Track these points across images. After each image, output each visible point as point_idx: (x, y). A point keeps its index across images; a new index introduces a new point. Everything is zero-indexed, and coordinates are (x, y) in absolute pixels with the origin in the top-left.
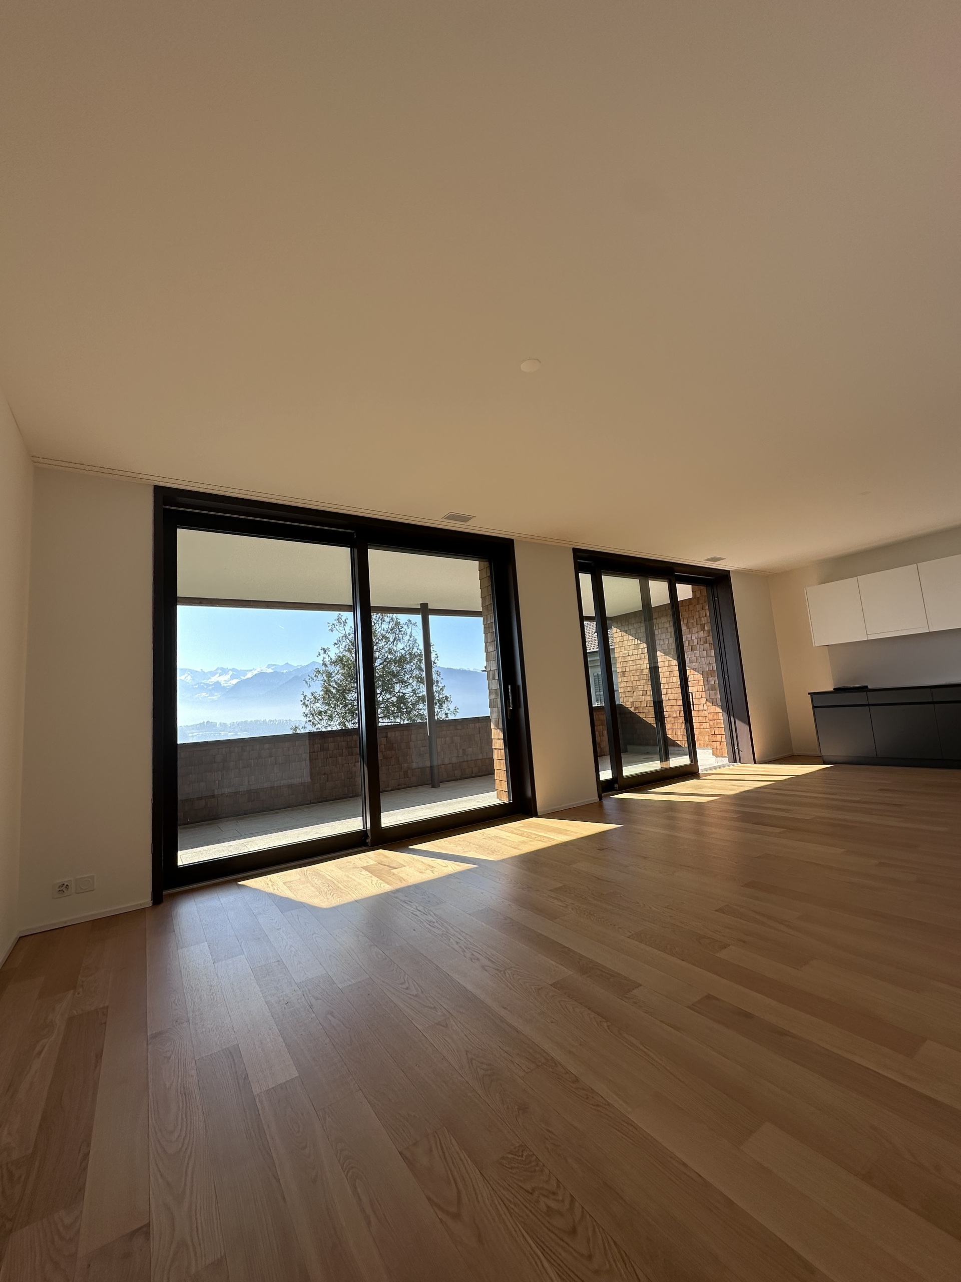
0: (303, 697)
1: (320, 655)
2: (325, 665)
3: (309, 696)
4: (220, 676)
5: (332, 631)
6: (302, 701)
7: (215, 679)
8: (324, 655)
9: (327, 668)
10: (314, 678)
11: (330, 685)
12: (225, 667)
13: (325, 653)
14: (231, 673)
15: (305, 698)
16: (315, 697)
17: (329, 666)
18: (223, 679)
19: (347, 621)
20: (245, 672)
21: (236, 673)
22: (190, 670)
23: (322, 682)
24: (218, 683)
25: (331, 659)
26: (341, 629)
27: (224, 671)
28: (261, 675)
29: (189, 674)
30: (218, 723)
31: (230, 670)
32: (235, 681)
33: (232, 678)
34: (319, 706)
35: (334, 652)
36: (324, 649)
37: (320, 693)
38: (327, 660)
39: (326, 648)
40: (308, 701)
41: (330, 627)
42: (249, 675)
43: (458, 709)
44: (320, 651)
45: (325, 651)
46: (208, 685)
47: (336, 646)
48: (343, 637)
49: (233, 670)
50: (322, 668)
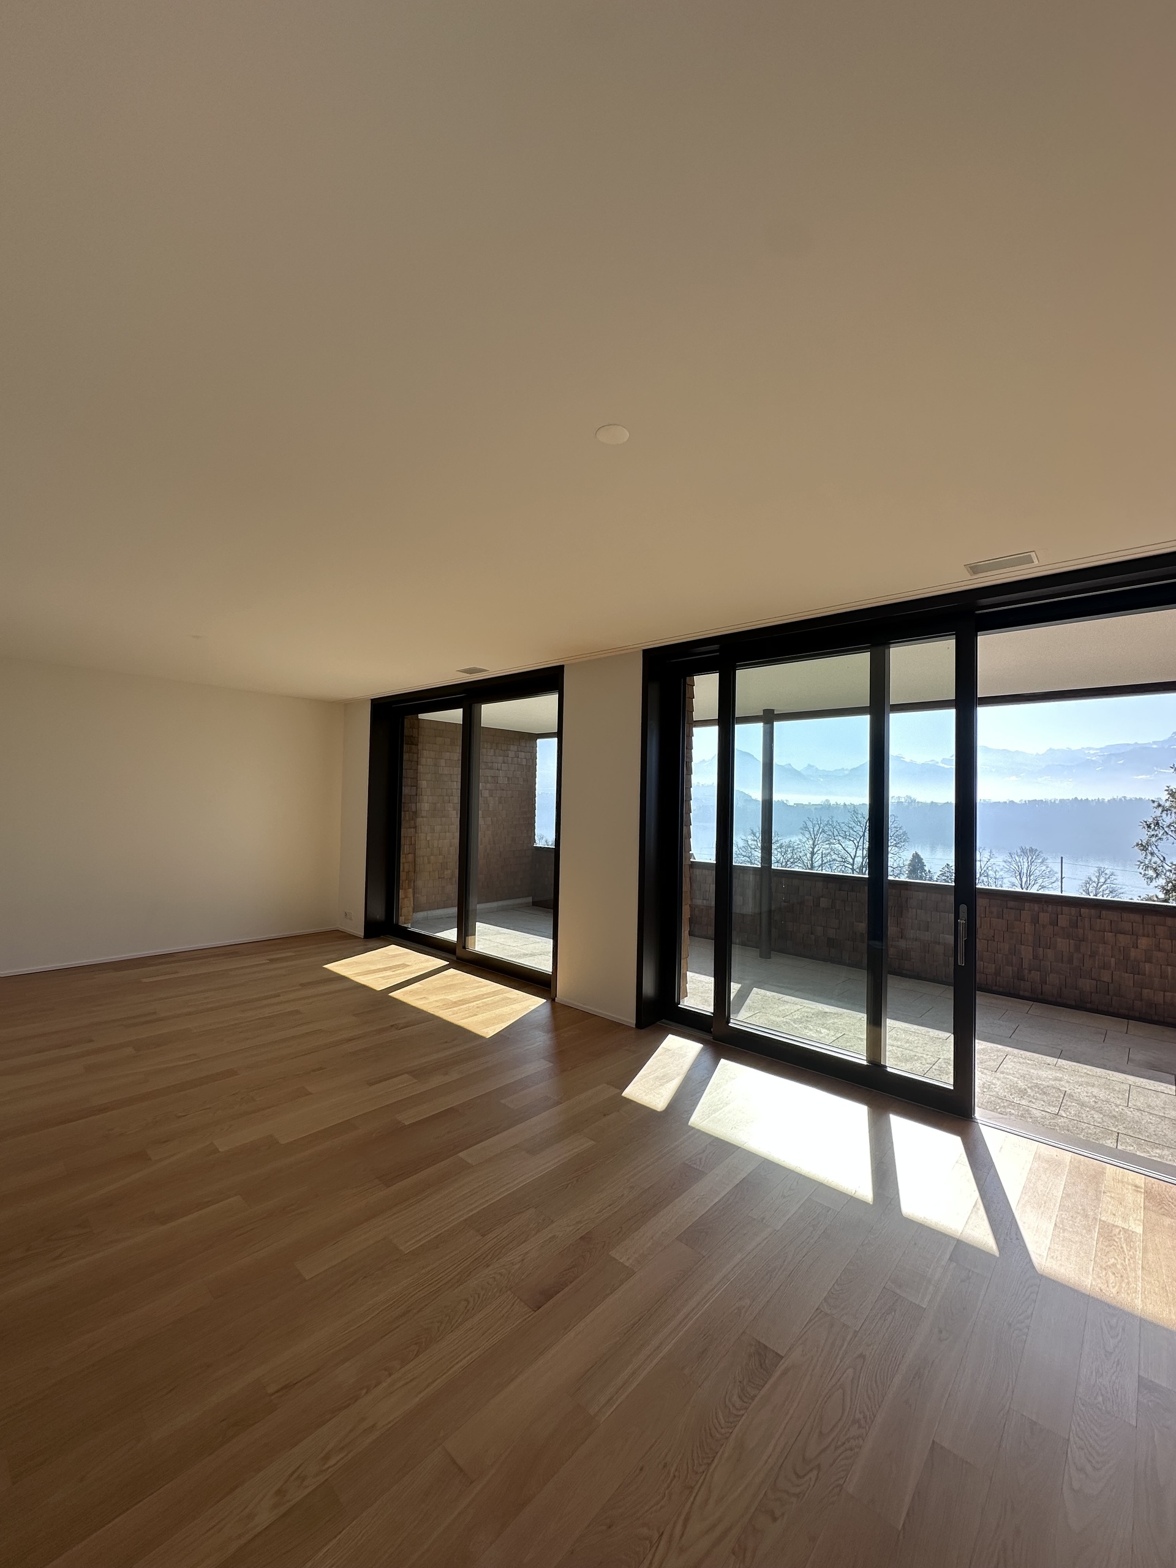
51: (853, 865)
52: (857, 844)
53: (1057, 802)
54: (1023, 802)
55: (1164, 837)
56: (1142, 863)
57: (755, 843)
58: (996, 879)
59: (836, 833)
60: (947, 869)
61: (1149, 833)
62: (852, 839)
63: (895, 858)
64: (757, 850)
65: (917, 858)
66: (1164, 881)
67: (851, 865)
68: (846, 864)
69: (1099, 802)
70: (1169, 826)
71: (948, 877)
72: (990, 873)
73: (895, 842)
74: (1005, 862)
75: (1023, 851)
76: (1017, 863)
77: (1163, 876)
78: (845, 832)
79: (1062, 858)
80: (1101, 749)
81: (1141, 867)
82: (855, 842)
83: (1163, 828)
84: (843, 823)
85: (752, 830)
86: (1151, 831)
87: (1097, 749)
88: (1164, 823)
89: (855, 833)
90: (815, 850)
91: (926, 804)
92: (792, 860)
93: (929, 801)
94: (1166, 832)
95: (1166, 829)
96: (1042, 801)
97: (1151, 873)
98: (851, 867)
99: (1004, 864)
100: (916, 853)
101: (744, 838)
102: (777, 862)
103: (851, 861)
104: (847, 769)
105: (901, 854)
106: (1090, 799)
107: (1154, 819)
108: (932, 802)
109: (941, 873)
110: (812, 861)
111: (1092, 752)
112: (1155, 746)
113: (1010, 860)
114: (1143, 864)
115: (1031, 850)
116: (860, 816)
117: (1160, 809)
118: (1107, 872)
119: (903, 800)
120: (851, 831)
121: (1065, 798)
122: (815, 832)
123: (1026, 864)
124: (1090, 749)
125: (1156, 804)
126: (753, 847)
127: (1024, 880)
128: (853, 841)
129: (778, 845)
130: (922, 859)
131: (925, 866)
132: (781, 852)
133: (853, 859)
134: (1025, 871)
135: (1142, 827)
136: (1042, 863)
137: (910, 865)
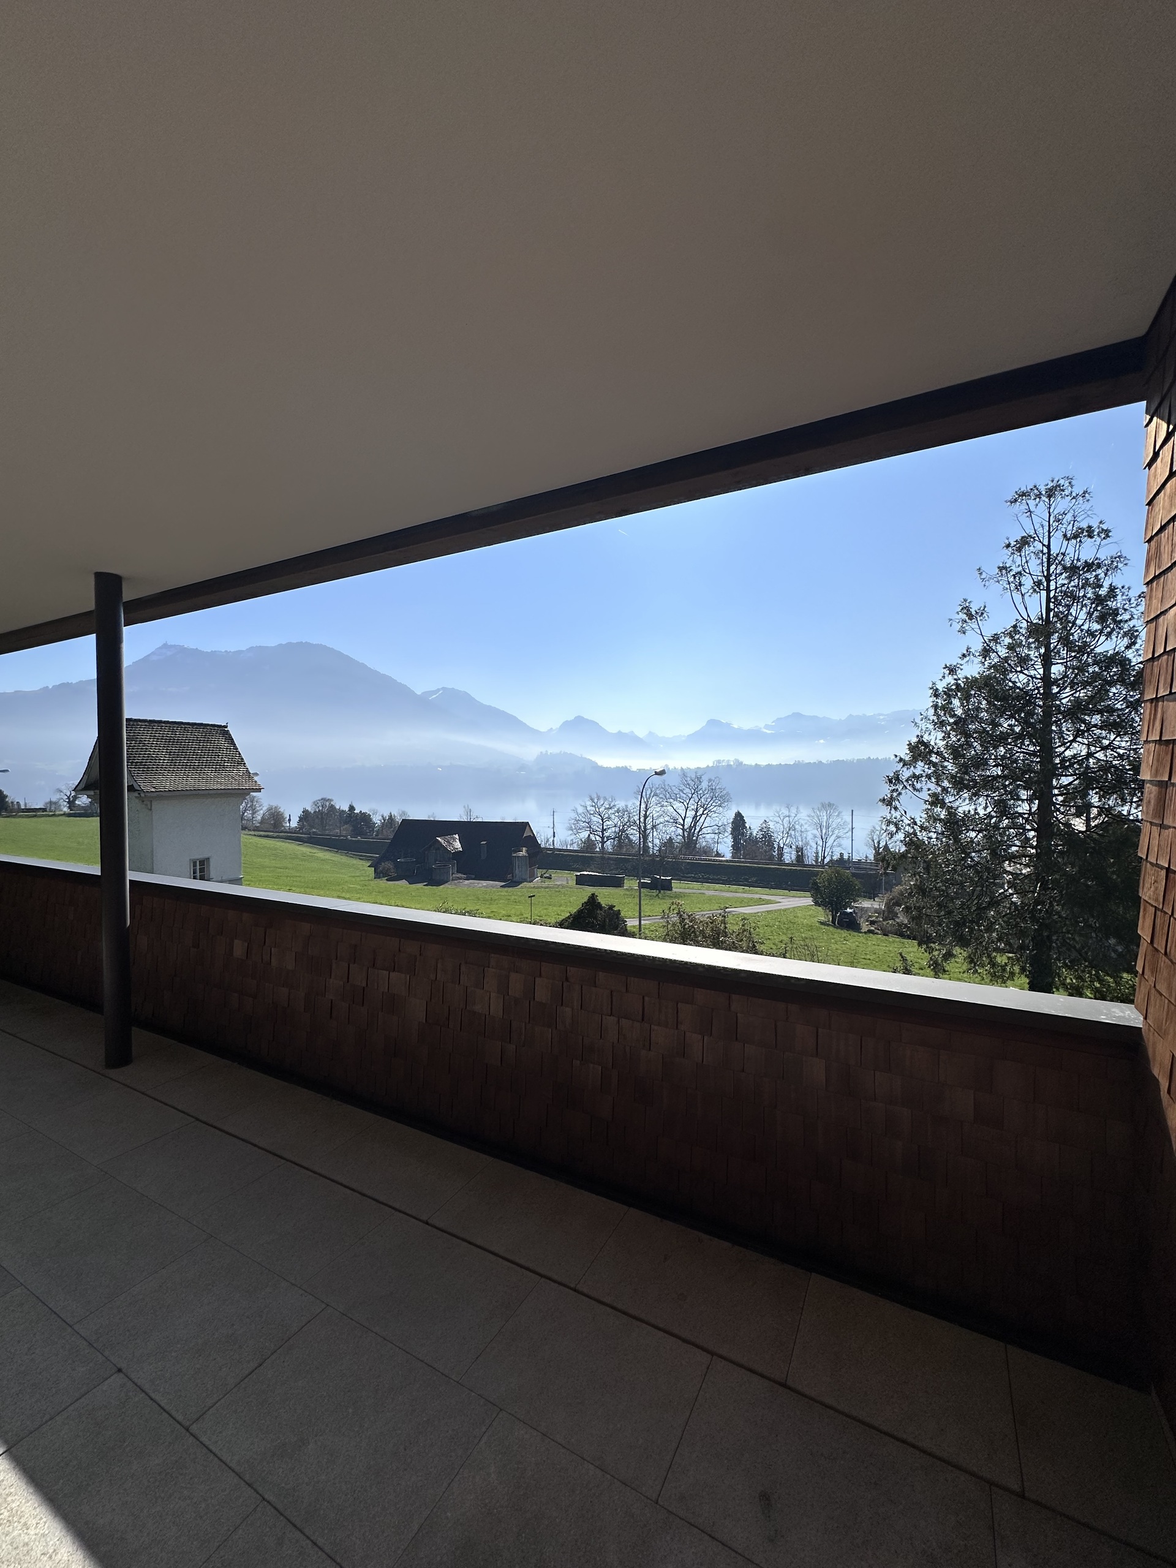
51: (683, 825)
52: (686, 806)
53: (855, 761)
54: (829, 762)
55: (903, 792)
56: (884, 818)
57: (594, 809)
58: (801, 831)
59: (668, 796)
60: (764, 825)
61: (890, 788)
62: (682, 801)
63: (720, 817)
64: (596, 815)
65: (739, 817)
66: (903, 835)
67: (682, 825)
68: (678, 825)
70: (907, 781)
71: (765, 832)
72: (797, 827)
73: (719, 802)
74: (809, 816)
75: (823, 806)
76: (818, 817)
77: (902, 831)
78: (676, 794)
79: (852, 811)
81: (884, 823)
82: (685, 803)
83: (903, 782)
84: (674, 786)
85: (590, 796)
86: (892, 785)
87: (887, 715)
88: (903, 777)
89: (685, 796)
90: (648, 813)
91: (751, 766)
92: (628, 824)
93: (753, 764)
94: (904, 786)
95: (905, 783)
96: (843, 760)
97: (892, 828)
98: (682, 827)
99: (808, 818)
100: (738, 812)
101: (583, 804)
102: (615, 826)
103: (682, 822)
104: (684, 736)
105: (725, 813)
107: (895, 774)
108: (758, 765)
109: (760, 828)
110: (645, 824)
111: (882, 717)
113: (813, 814)
114: (885, 820)
115: (830, 805)
116: (689, 779)
117: (902, 764)
119: (732, 763)
120: (681, 793)
122: (648, 796)
123: (825, 817)
125: (898, 758)
126: (592, 812)
127: (824, 831)
128: (683, 803)
129: (616, 809)
130: (744, 817)
131: (747, 823)
132: (618, 817)
133: (684, 820)
134: (825, 824)
135: (884, 782)
136: (838, 816)
137: (733, 822)
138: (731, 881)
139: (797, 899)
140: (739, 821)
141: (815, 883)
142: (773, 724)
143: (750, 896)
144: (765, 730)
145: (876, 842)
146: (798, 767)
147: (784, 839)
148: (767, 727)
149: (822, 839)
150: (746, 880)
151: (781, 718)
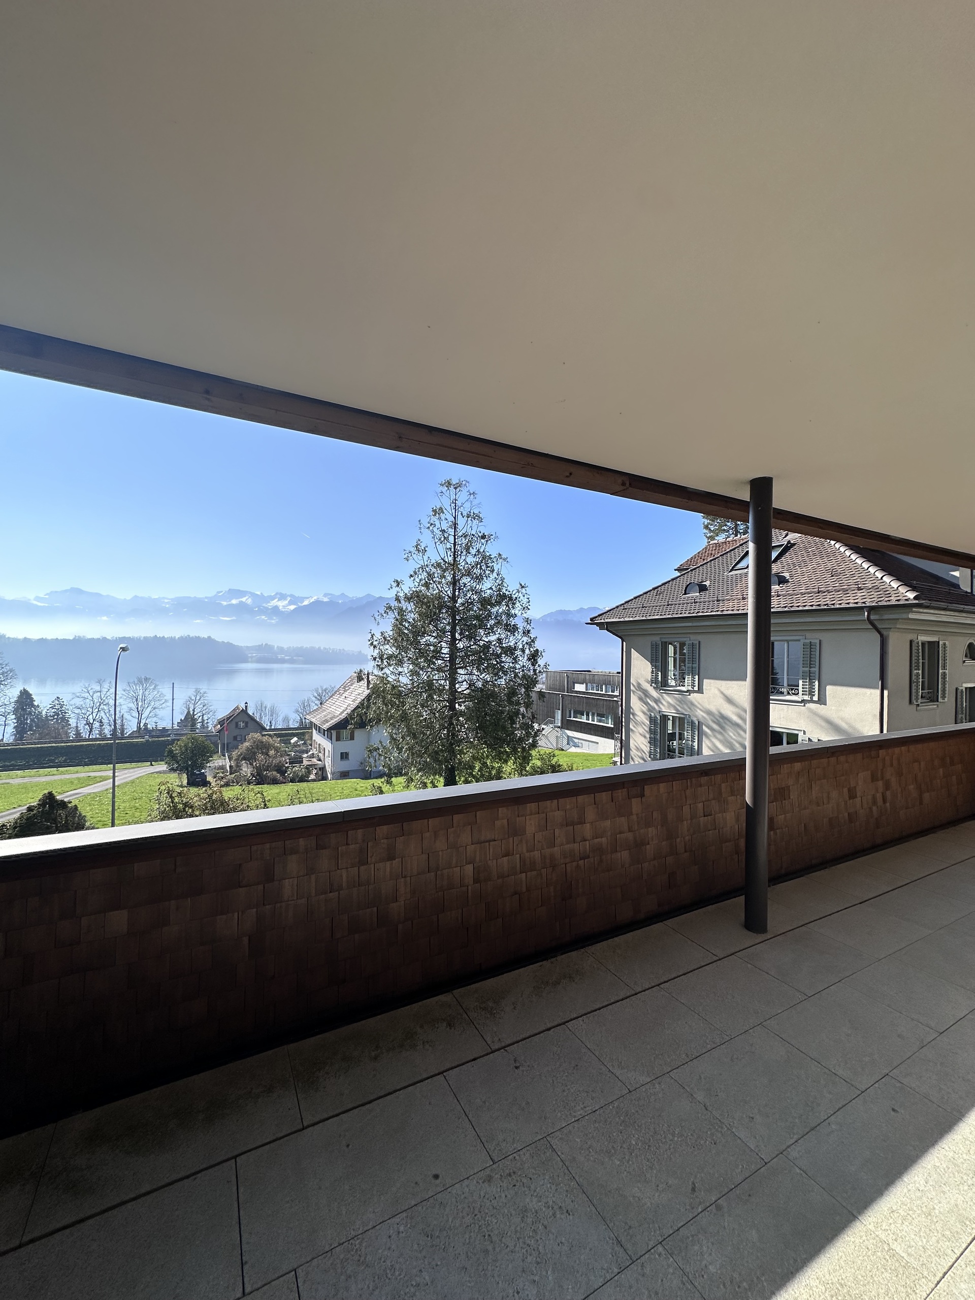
0: (370, 636)
1: (391, 588)
2: (398, 599)
3: (378, 636)
4: (278, 601)
5: (408, 560)
6: (369, 640)
7: (275, 603)
8: (397, 589)
9: (400, 605)
10: (384, 615)
11: (402, 625)
12: (284, 592)
13: (398, 586)
14: (289, 599)
15: (372, 637)
16: (385, 638)
17: (403, 602)
18: (281, 604)
19: (426, 549)
20: (302, 599)
21: (294, 600)
22: (250, 593)
23: (393, 621)
24: (276, 607)
25: (406, 594)
26: (421, 558)
27: (282, 597)
28: (317, 603)
29: (250, 597)
30: (276, 647)
31: (288, 595)
32: (292, 607)
33: (290, 603)
34: (390, 650)
35: (409, 586)
36: (397, 581)
37: (390, 632)
38: (401, 594)
39: (399, 580)
40: (376, 640)
41: (406, 555)
42: (306, 603)
43: (549, 665)
44: (393, 583)
45: (398, 584)
46: (267, 608)
47: (412, 579)
48: (419, 568)
49: (291, 596)
50: (394, 604)
54: (114, 639)
60: (57, 702)
69: (172, 639)
71: (58, 709)
75: (139, 680)
76: (134, 691)
80: (172, 599)
87: (170, 599)
93: (21, 637)
96: (130, 637)
100: (24, 690)
105: (7, 691)
106: (166, 637)
108: (25, 639)
109: (51, 706)
111: (166, 601)
112: (206, 600)
113: (128, 689)
115: (146, 679)
118: (202, 691)
121: (148, 636)
123: (141, 691)
124: (164, 598)
127: (140, 704)
130: (31, 695)
131: (35, 701)
134: (140, 696)
136: (154, 687)
137: (16, 702)
138: (31, 765)
139: (132, 770)
140: (25, 699)
141: (171, 751)
142: (47, 597)
143: (67, 776)
144: (35, 603)
145: (191, 710)
146: (78, 642)
147: (94, 715)
148: (38, 599)
149: (138, 712)
150: (52, 761)
151: (56, 592)
